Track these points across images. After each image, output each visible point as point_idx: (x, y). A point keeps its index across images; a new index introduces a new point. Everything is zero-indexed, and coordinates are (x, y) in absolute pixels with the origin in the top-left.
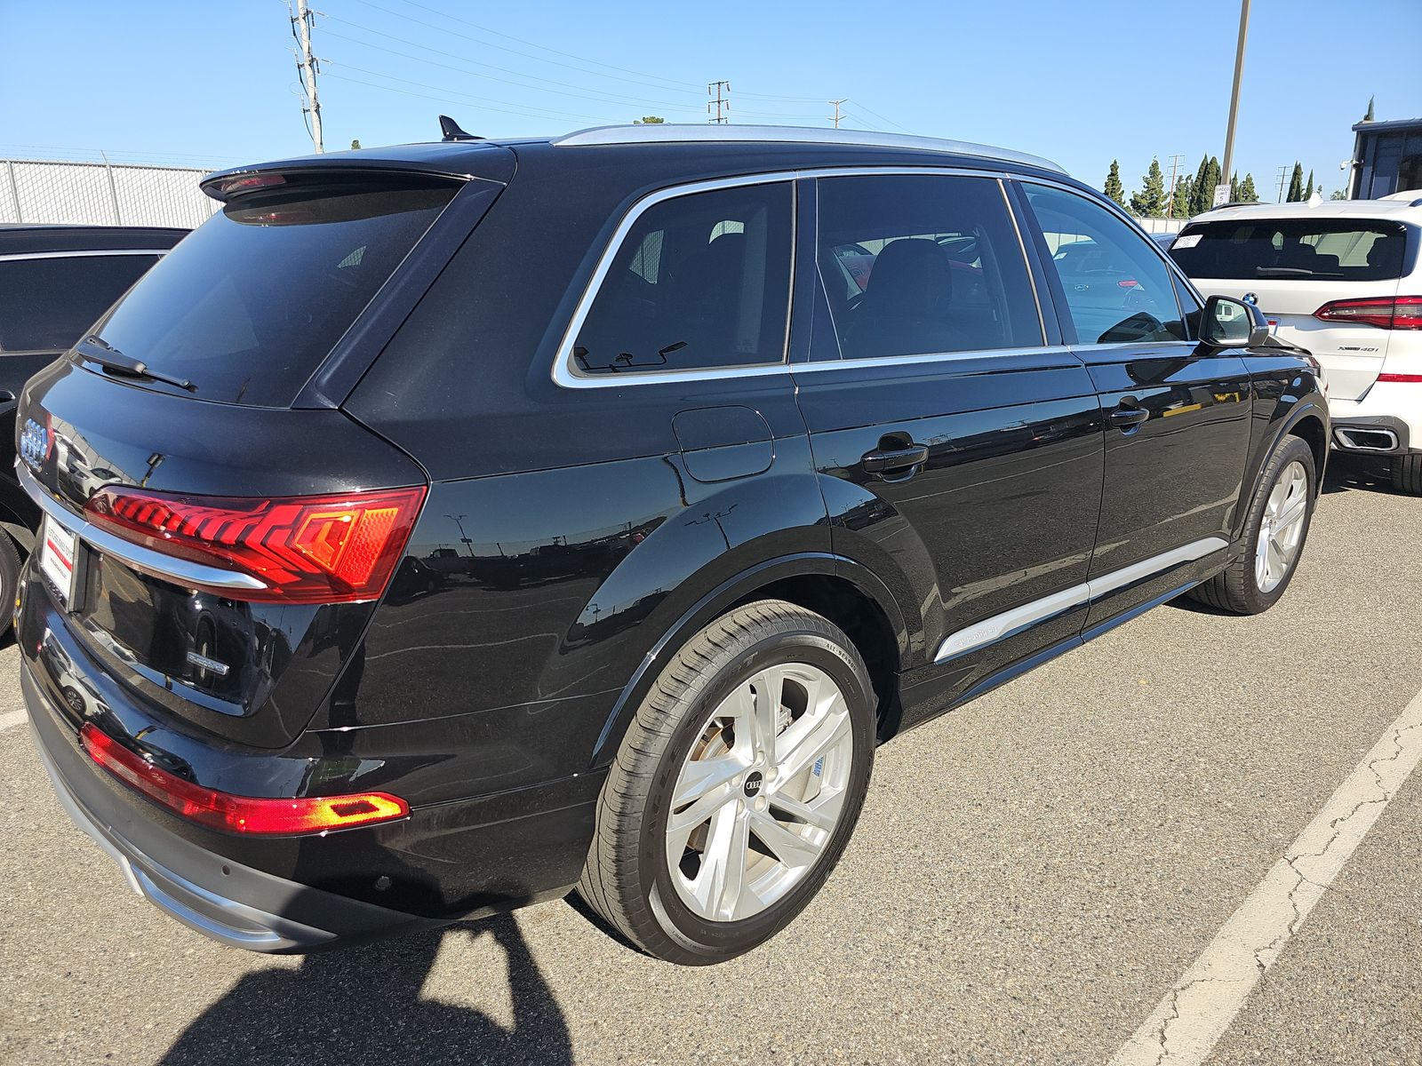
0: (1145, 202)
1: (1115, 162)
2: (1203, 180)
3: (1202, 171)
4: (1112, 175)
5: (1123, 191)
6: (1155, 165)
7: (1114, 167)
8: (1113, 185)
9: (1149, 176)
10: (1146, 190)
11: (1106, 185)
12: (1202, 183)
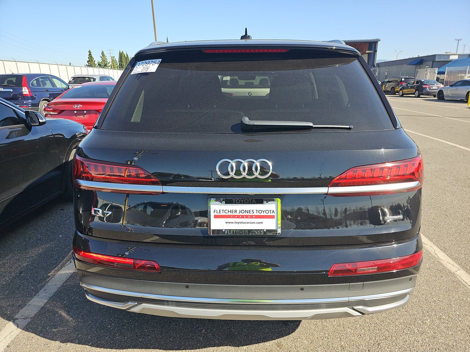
0: (103, 64)
1: (90, 50)
2: (121, 58)
3: (120, 55)
4: (90, 55)
5: (95, 61)
6: (103, 52)
7: (90, 52)
8: (91, 58)
9: (102, 56)
10: (102, 60)
11: (89, 58)
12: (121, 59)
